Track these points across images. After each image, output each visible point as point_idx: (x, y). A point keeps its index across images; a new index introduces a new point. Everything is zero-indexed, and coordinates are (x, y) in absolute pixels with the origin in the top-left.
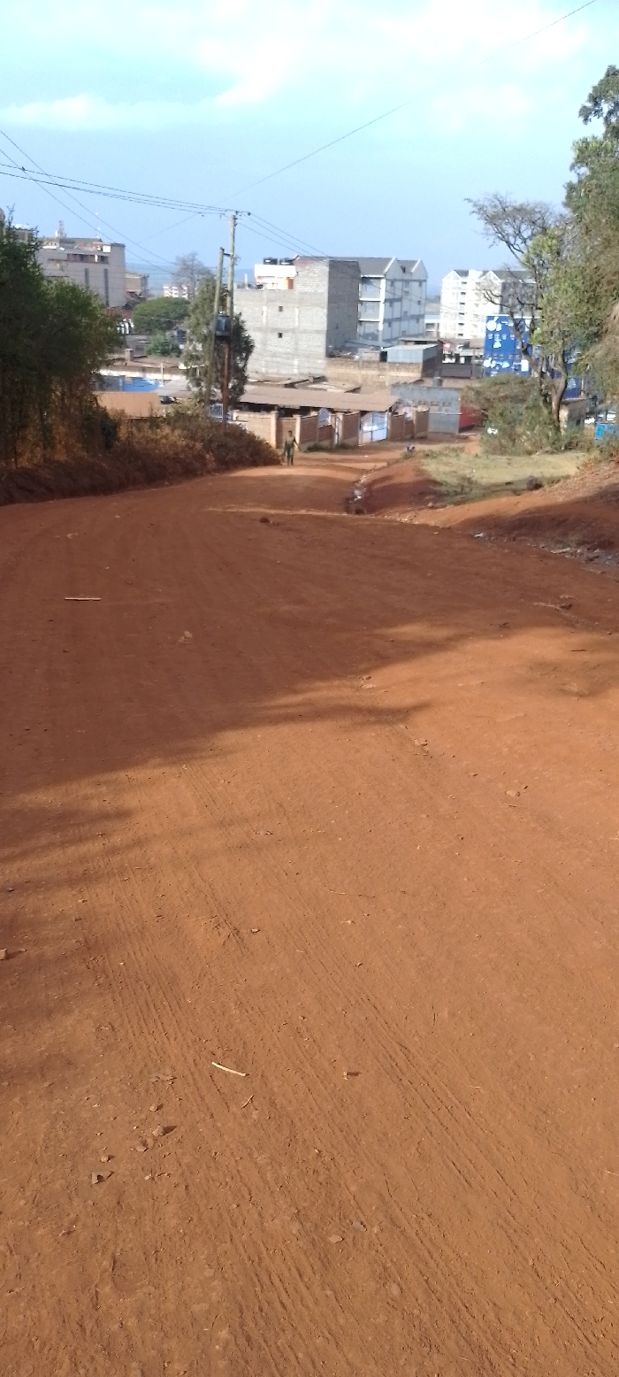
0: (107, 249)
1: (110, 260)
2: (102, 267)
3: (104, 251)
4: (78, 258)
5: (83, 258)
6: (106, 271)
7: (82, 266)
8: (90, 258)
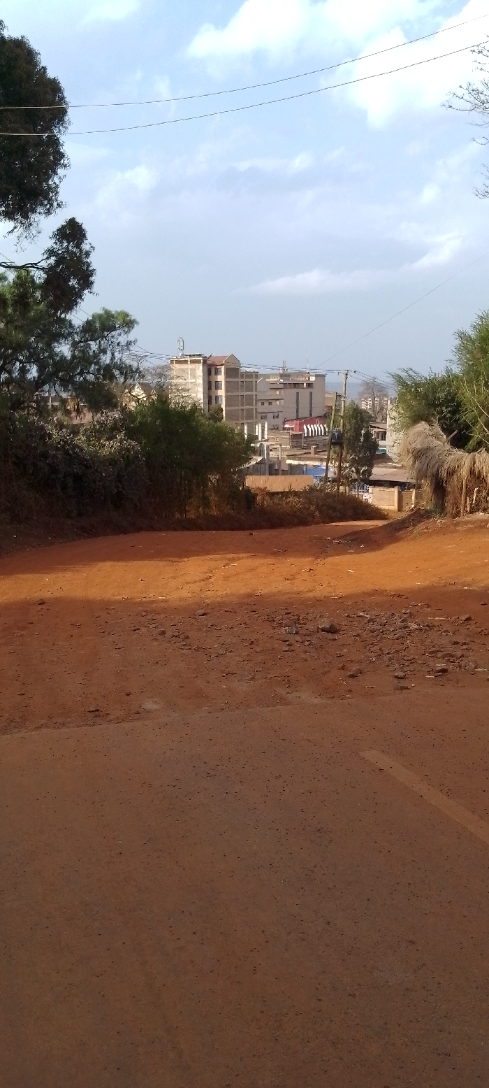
0: (313, 379)
1: (314, 386)
2: (309, 390)
3: (311, 380)
4: (292, 386)
5: (296, 385)
6: (311, 393)
7: (295, 391)
8: (300, 385)
